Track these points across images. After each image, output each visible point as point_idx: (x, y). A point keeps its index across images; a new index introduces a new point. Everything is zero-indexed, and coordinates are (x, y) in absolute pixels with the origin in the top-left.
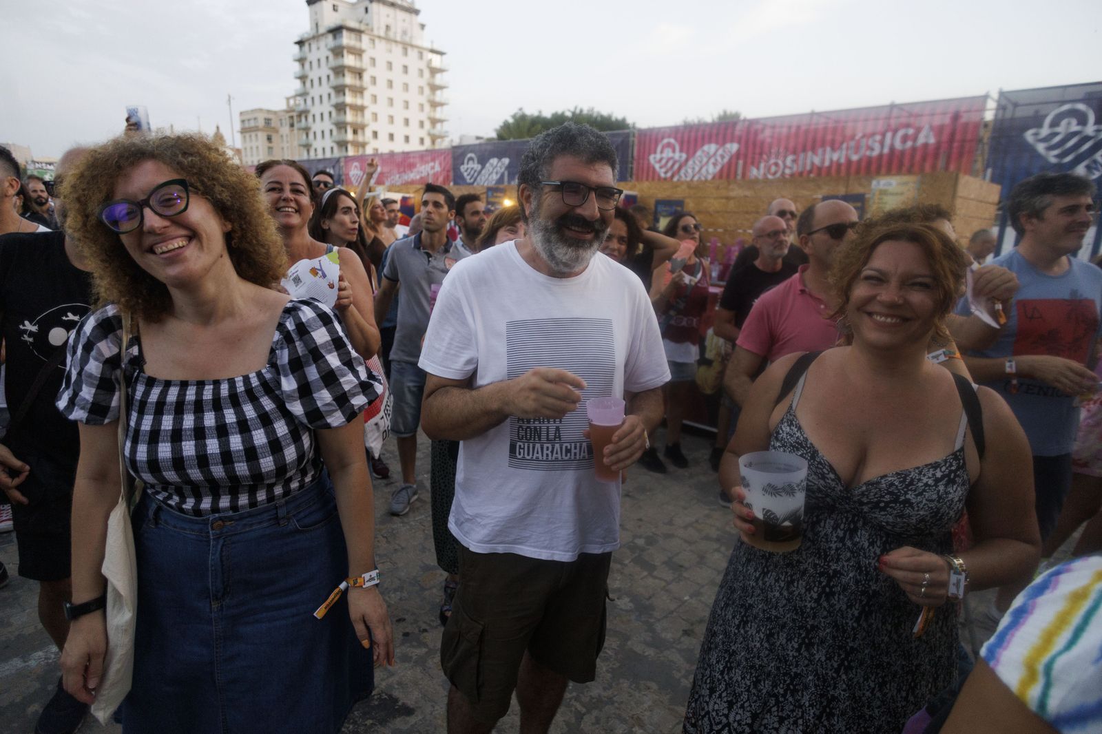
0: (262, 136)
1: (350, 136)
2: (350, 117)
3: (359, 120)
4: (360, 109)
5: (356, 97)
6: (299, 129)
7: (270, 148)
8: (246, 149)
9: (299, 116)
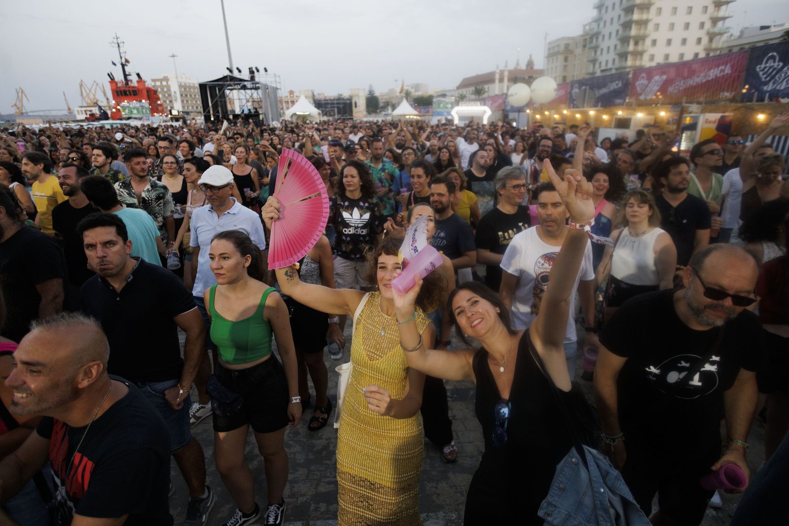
0: (561, 58)
1: (631, 47)
2: (634, 32)
3: (642, 32)
4: (643, 23)
5: (642, 13)
6: (590, 48)
7: (565, 66)
8: (548, 69)
9: (591, 38)
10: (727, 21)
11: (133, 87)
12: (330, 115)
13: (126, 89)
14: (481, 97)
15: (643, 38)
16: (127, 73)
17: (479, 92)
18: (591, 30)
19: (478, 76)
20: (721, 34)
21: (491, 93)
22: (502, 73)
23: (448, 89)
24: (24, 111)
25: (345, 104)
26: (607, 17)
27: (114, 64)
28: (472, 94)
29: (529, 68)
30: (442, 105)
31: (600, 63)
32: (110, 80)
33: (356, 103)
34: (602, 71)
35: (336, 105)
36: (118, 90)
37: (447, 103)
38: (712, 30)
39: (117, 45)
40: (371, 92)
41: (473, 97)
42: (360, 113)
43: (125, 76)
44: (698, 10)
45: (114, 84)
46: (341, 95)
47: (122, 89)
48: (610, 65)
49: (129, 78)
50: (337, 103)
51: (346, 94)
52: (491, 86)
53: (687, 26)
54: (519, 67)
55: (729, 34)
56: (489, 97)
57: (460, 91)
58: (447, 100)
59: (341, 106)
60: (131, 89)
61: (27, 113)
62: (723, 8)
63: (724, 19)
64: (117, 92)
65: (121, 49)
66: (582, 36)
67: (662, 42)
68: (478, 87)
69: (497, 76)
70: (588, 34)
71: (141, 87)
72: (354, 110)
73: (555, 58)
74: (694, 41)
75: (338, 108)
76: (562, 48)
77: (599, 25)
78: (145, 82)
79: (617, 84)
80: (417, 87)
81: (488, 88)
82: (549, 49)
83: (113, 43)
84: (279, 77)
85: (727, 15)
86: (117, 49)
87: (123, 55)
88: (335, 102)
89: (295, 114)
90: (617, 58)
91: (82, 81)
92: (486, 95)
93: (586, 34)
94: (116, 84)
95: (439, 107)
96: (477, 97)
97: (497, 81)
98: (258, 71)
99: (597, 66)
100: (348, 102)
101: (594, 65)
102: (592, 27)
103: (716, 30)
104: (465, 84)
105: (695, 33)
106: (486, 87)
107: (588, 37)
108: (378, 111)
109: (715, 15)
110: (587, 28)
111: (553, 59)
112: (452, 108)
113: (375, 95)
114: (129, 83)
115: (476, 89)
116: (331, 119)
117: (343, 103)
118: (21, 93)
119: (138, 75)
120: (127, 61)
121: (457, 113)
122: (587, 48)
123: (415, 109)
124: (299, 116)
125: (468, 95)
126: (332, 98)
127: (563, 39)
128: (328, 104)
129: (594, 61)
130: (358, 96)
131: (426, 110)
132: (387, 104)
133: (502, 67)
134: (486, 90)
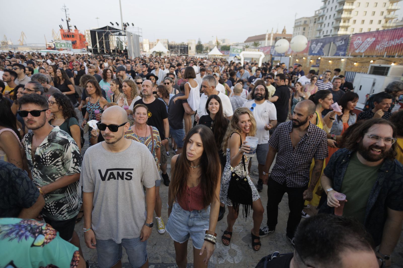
10: (396, 11)
11: (72, 33)
12: (176, 53)
13: (69, 34)
14: (257, 47)
15: (349, 19)
16: (69, 25)
17: (256, 45)
18: (319, 13)
19: (256, 36)
20: (392, 19)
21: (263, 46)
22: (270, 35)
23: (240, 43)
24: (24, 43)
25: (185, 47)
26: (329, 7)
27: (62, 20)
28: (252, 45)
29: (284, 33)
30: (235, 50)
31: (323, 32)
32: (60, 29)
33: (190, 47)
34: (324, 36)
35: (180, 48)
36: (64, 34)
37: (238, 49)
38: (387, 16)
39: (65, 10)
40: (199, 42)
41: (253, 47)
42: (192, 53)
43: (69, 27)
44: (380, 5)
45: (62, 31)
46: (183, 43)
47: (66, 34)
48: (329, 33)
49: (70, 28)
50: (181, 47)
51: (186, 43)
52: (263, 42)
53: (374, 13)
54: (278, 33)
55: (396, 19)
56: (261, 47)
57: (246, 44)
58: (238, 48)
59: (182, 49)
60: (71, 34)
61: (26, 44)
62: (395, 4)
63: (394, 10)
64: (64, 35)
65: (67, 12)
66: (314, 17)
67: (359, 22)
68: (256, 42)
69: (267, 36)
70: (318, 16)
71: (76, 33)
72: (189, 51)
73: (298, 28)
74: (377, 22)
75: (181, 50)
76: (302, 23)
77: (324, 11)
78: (78, 31)
79: (341, 43)
80: (224, 41)
81: (261, 43)
82: (295, 23)
83: (63, 9)
84: (141, 29)
85: (396, 8)
86: (65, 12)
87: (67, 16)
88: (180, 46)
89: (155, 51)
90: (333, 29)
91: (53, 29)
92: (260, 46)
93: (316, 15)
94: (64, 31)
95: (233, 52)
96: (255, 47)
97: (267, 39)
98: (128, 25)
99: (322, 33)
100: (186, 46)
101: (320, 33)
102: (320, 12)
103: (390, 16)
104: (249, 40)
105: (378, 17)
106: (260, 42)
107: (317, 17)
108: (202, 52)
109: (390, 8)
110: (317, 12)
111: (297, 29)
112: (241, 52)
113: (201, 44)
114: (71, 31)
115: (255, 43)
116: (176, 55)
117: (184, 47)
118: (23, 34)
119: (75, 27)
120: (69, 19)
121: (243, 55)
122: (316, 23)
123: (221, 52)
124: (157, 53)
125: (250, 46)
126: (178, 44)
127: (303, 18)
128: (175, 47)
129: (320, 31)
130: (191, 43)
131: (227, 53)
132: (207, 49)
133: (269, 32)
134: (260, 43)
